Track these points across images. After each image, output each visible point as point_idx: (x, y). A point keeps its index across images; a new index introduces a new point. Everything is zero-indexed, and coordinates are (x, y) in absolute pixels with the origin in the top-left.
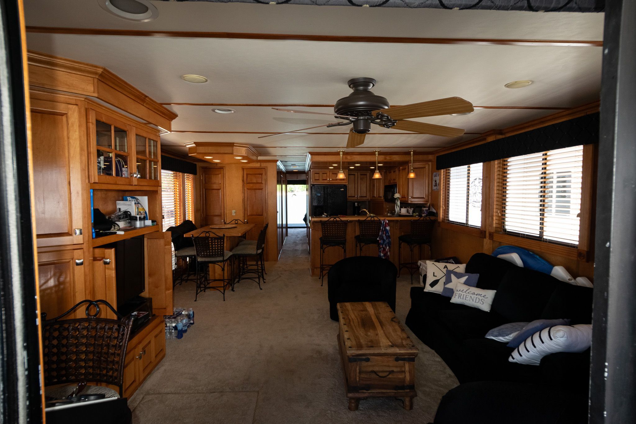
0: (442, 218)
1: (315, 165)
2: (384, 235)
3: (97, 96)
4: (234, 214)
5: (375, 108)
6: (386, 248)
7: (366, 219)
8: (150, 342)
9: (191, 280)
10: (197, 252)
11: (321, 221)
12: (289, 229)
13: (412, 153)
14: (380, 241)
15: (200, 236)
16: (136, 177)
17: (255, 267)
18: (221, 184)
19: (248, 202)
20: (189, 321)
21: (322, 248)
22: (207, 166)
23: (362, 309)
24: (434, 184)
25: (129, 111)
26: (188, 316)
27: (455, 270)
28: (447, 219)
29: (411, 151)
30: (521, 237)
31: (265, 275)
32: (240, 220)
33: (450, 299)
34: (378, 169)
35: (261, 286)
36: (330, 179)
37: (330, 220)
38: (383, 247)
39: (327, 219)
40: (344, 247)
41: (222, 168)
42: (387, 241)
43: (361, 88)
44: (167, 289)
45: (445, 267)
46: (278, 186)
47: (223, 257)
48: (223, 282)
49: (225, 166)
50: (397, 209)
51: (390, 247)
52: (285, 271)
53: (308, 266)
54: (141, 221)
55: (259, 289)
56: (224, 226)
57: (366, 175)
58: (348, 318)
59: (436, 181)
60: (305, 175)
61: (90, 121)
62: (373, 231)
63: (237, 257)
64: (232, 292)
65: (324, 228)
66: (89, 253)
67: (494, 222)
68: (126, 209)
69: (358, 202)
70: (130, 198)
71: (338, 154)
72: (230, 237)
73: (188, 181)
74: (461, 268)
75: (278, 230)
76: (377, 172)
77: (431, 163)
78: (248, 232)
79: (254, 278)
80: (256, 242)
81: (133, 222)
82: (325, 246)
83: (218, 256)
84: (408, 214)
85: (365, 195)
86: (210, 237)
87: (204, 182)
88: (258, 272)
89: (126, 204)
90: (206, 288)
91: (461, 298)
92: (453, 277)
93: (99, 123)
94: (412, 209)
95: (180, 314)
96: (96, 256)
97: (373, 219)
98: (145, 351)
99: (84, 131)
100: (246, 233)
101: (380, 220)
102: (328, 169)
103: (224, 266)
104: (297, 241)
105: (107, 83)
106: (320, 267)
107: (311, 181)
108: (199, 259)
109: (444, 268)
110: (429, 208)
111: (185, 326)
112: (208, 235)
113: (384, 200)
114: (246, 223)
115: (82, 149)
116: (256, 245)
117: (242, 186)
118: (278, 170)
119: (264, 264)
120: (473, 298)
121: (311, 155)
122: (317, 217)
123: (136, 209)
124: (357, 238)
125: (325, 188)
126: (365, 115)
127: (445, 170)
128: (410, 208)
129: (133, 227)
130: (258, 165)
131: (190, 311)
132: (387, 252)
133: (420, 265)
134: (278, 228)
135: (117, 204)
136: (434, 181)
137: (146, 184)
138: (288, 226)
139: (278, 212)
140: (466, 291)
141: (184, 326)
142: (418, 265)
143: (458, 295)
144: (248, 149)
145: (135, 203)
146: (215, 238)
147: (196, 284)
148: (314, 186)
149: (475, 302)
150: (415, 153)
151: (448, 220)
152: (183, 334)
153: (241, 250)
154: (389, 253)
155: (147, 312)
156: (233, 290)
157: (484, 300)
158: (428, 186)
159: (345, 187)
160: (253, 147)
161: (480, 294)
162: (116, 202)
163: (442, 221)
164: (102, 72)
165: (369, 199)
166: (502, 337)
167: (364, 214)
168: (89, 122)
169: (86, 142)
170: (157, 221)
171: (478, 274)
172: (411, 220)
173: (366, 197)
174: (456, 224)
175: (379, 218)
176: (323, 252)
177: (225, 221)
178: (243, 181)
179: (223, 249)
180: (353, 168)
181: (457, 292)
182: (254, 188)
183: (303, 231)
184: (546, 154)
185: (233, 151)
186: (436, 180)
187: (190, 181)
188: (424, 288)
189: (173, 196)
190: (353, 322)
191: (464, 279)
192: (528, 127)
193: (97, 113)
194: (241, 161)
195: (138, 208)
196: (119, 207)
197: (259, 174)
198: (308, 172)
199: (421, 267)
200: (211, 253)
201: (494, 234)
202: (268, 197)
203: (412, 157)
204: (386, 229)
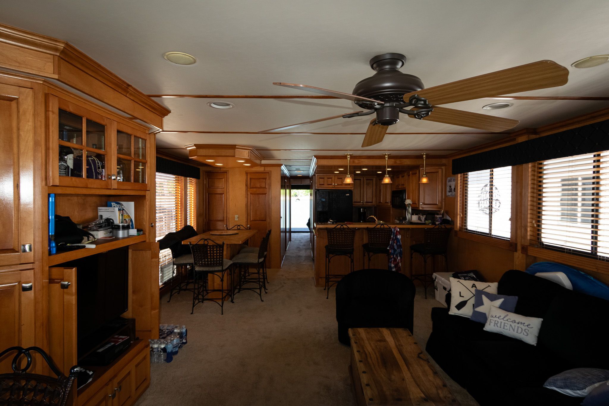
0: (459, 227)
1: (320, 169)
2: (395, 244)
3: (57, 78)
4: (236, 219)
5: (407, 90)
6: (398, 258)
7: (376, 226)
8: (129, 373)
9: (189, 290)
10: (195, 261)
11: (327, 229)
12: (292, 234)
13: (424, 156)
14: (390, 251)
15: (199, 243)
16: (114, 179)
17: (256, 276)
18: (224, 188)
19: (251, 207)
20: (181, 341)
21: (327, 256)
22: (211, 171)
23: (379, 338)
24: (448, 189)
25: (105, 101)
26: (181, 335)
27: (486, 290)
28: (465, 228)
29: (424, 155)
30: (567, 252)
31: (267, 284)
32: (243, 226)
33: (484, 325)
34: (387, 173)
35: (262, 297)
36: (335, 184)
37: (336, 227)
38: (393, 257)
39: (333, 226)
40: (351, 256)
41: (226, 172)
42: (398, 251)
43: (387, 67)
44: (153, 309)
45: (474, 286)
46: (282, 191)
47: (221, 267)
48: (221, 292)
49: (229, 171)
50: (408, 216)
51: (401, 257)
52: (288, 279)
53: (311, 274)
54: (123, 230)
55: (260, 300)
56: (227, 232)
57: (372, 180)
58: (364, 351)
59: (450, 187)
60: (309, 180)
61: (50, 109)
62: (383, 240)
63: (238, 265)
64: (231, 304)
65: (329, 236)
66: (43, 275)
67: (529, 233)
68: (108, 216)
69: (364, 208)
70: (114, 203)
71: (345, 157)
72: (230, 245)
73: (191, 185)
74: (492, 287)
75: (282, 234)
76: (387, 177)
77: (444, 167)
78: (251, 238)
79: (254, 289)
80: (258, 249)
81: (115, 231)
82: (331, 255)
83: (217, 266)
84: (419, 222)
85: (371, 201)
86: (209, 245)
87: (207, 187)
88: (260, 282)
89: (108, 211)
90: (203, 300)
91: (498, 327)
92: (484, 298)
93: (62, 113)
94: (425, 216)
95: (171, 332)
96: (53, 277)
97: (382, 227)
98: (120, 388)
99: (41, 122)
100: (248, 240)
101: (390, 228)
102: (333, 174)
103: (223, 276)
104: (301, 247)
105: (74, 63)
106: (325, 277)
107: (316, 186)
108: (197, 269)
109: (472, 287)
110: (443, 215)
111: (176, 347)
112: (206, 243)
113: (391, 206)
114: (248, 228)
115: (36, 144)
116: (258, 253)
117: (246, 190)
118: (282, 175)
119: (266, 273)
120: (513, 327)
121: (317, 158)
122: (322, 224)
123: (120, 216)
124: (365, 246)
125: (330, 193)
126: (394, 101)
127: (462, 174)
128: (422, 216)
129: (114, 237)
130: (262, 169)
131: (183, 328)
132: (398, 263)
133: (436, 278)
134: (281, 232)
135: (98, 210)
136: (449, 186)
137: (130, 188)
138: (292, 230)
139: (281, 217)
140: (504, 318)
141: (174, 347)
142: (433, 278)
143: (493, 322)
144: (250, 152)
145: (119, 210)
146: (213, 246)
147: (192, 293)
148: (319, 191)
149: (517, 332)
150: (428, 157)
151: (467, 229)
152: (173, 356)
153: (241, 259)
154: (400, 264)
155: (128, 336)
156: (232, 301)
157: (528, 331)
158: (441, 191)
159: (350, 192)
160: (256, 150)
161: (523, 322)
162: (97, 209)
163: (460, 230)
164: (64, 47)
165: (374, 205)
166: (570, 389)
167: (373, 221)
168: (49, 111)
169: (43, 135)
170: (144, 230)
171: (517, 297)
172: (424, 229)
173: (372, 202)
174: (476, 234)
175: (389, 226)
176: (329, 261)
177: (228, 227)
178: (247, 185)
179: (222, 258)
180: (360, 172)
181: (492, 318)
182: (258, 192)
183: (306, 236)
184: (599, 155)
185: (235, 153)
186: (451, 185)
187: (193, 185)
188: (449, 310)
189: (175, 200)
190: (371, 357)
191: (499, 302)
192: (573, 124)
193: (60, 100)
194: (244, 164)
195: (122, 215)
196: (101, 214)
197: (263, 179)
198: (312, 176)
199: (436, 281)
200: (209, 263)
201: (528, 248)
202: (271, 202)
203: (424, 160)
204: (397, 238)
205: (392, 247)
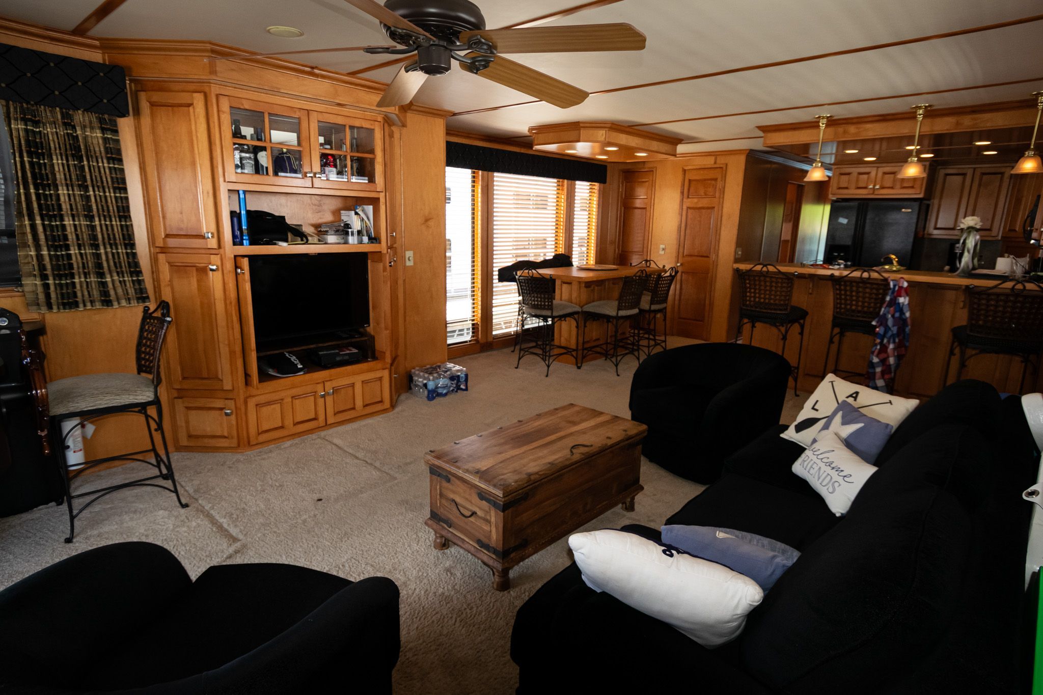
2: (890, 316)
4: (662, 252)
14: (876, 329)
18: (647, 198)
19: (686, 231)
20: (452, 384)
22: (630, 169)
36: (874, 186)
38: (881, 343)
41: (653, 172)
42: (894, 330)
45: (853, 395)
47: (551, 311)
49: (656, 167)
62: (867, 305)
66: (227, 260)
70: (359, 207)
74: (898, 407)
76: (913, 163)
86: (534, 277)
87: (624, 196)
92: (837, 418)
98: (338, 392)
99: (215, 123)
101: (885, 279)
107: (830, 192)
109: (848, 397)
117: (680, 203)
120: (821, 474)
130: (711, 161)
131: (462, 372)
137: (344, 187)
141: (439, 387)
145: (355, 214)
146: (541, 280)
152: (436, 396)
157: (840, 485)
161: (842, 469)
164: (211, 47)
168: (220, 111)
170: (380, 239)
173: (989, 230)
178: (682, 194)
179: (553, 299)
182: (700, 205)
185: (580, 135)
187: (590, 193)
191: (852, 429)
193: (232, 99)
196: (343, 219)
197: (712, 180)
202: (721, 224)
203: (1038, 111)
204: (897, 302)
205: (883, 321)
